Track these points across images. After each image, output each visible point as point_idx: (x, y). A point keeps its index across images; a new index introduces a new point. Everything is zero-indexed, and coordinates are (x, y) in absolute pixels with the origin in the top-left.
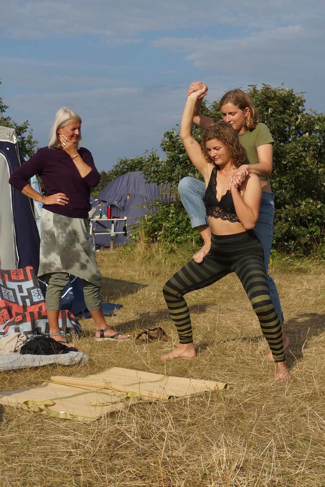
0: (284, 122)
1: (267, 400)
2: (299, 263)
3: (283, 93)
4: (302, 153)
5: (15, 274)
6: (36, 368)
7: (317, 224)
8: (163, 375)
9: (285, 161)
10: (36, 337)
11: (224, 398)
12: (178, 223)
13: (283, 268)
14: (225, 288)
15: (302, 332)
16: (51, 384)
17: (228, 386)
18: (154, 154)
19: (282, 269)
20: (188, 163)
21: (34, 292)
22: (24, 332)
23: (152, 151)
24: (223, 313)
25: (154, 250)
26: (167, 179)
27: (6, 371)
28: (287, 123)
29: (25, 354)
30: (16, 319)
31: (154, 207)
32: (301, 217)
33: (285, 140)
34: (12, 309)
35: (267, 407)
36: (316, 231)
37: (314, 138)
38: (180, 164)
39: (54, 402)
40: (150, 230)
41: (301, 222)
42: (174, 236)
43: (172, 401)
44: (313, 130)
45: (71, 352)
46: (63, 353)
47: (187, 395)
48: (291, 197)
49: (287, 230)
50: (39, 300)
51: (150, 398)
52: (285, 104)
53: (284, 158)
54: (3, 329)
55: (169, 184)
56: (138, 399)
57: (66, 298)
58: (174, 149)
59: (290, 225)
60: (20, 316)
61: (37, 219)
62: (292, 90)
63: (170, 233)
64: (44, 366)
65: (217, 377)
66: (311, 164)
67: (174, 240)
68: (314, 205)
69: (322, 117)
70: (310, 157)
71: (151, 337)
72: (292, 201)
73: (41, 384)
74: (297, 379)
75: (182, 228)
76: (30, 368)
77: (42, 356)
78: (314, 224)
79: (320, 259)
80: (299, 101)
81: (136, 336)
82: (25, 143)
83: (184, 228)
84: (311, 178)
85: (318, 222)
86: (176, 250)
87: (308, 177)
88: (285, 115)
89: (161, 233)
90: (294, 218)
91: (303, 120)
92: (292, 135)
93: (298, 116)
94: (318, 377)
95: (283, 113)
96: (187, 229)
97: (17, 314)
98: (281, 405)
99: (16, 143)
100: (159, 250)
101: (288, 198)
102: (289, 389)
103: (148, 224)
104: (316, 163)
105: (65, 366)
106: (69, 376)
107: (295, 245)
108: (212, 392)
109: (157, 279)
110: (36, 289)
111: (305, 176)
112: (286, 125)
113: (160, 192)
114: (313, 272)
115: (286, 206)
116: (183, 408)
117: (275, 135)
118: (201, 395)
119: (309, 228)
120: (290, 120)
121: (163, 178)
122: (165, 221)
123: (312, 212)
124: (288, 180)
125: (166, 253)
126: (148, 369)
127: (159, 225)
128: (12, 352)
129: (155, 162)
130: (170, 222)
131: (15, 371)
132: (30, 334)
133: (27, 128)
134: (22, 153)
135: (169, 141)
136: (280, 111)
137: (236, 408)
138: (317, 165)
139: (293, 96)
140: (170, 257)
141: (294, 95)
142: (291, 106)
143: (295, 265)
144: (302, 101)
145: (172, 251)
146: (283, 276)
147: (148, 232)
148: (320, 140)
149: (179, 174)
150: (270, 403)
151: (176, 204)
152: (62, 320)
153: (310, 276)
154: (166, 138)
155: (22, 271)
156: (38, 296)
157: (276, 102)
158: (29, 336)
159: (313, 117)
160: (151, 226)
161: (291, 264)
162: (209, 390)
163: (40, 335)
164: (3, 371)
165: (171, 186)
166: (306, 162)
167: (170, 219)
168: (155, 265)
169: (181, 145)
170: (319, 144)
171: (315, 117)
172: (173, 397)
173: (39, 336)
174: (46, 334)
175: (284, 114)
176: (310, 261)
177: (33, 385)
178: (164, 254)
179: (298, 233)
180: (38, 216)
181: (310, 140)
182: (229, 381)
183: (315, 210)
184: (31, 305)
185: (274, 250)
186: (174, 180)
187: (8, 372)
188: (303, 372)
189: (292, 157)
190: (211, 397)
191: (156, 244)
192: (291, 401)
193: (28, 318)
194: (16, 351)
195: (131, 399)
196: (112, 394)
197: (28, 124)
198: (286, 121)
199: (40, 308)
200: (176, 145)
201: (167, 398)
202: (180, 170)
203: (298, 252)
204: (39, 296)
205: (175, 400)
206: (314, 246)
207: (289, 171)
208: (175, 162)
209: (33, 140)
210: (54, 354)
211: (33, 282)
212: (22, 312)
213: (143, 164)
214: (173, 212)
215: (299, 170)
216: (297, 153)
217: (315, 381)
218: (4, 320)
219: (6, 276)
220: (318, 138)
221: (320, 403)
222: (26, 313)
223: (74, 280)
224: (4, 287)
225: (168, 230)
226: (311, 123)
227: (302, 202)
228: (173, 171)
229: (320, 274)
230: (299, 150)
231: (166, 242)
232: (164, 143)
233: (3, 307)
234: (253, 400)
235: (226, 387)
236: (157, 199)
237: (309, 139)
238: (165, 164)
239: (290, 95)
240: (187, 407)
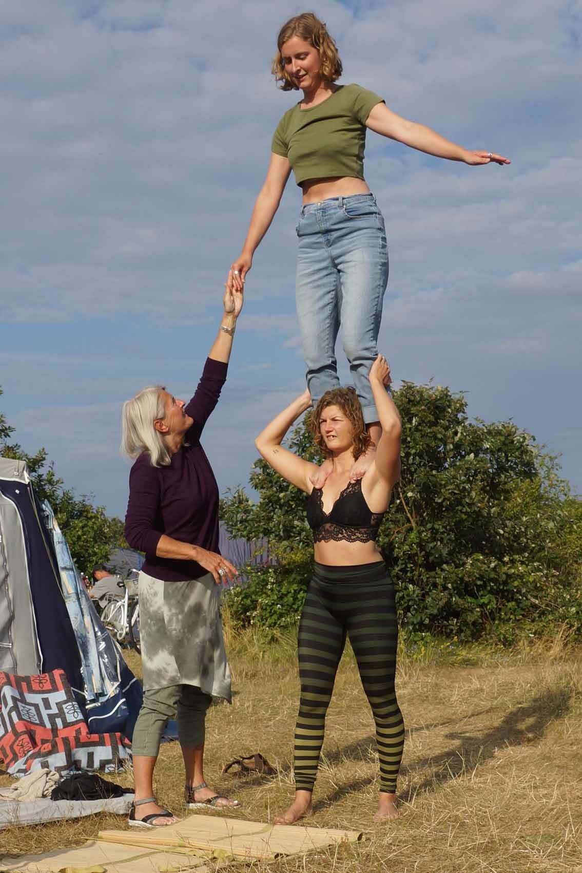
0: (436, 438)
1: (421, 854)
2: (466, 651)
3: (434, 393)
4: (465, 484)
5: (38, 681)
6: (76, 820)
7: (490, 592)
8: (267, 824)
9: (439, 498)
10: (73, 775)
11: (358, 854)
12: (281, 598)
13: (441, 660)
14: (355, 692)
15: (472, 752)
16: (99, 842)
17: (363, 837)
18: (240, 494)
19: (440, 662)
20: (293, 507)
21: (67, 707)
22: (55, 768)
23: (237, 488)
24: (352, 730)
25: (246, 640)
26: (262, 532)
27: (31, 825)
28: (441, 440)
29: (58, 800)
30: (43, 748)
31: (244, 575)
32: (467, 582)
33: (439, 466)
34: (35, 734)
35: (421, 865)
36: (489, 603)
37: (482, 461)
38: (281, 508)
39: (105, 869)
40: (239, 609)
41: (466, 589)
42: (275, 617)
43: (279, 860)
44: (481, 449)
45: (127, 794)
46: (113, 797)
47: (302, 852)
48: (450, 553)
49: (446, 603)
50: (75, 719)
51: (247, 858)
52: (437, 412)
53: (439, 493)
54: (25, 764)
55: (266, 539)
56: (229, 859)
57: (117, 715)
58: (270, 485)
59: (450, 594)
60: (48, 744)
61: (67, 598)
62: (446, 389)
63: (270, 612)
64: (87, 817)
65: (345, 823)
66: (480, 501)
67: (275, 623)
68: (485, 563)
69: (494, 429)
70: (478, 490)
71: (246, 769)
72: (453, 558)
73: (84, 843)
74: (464, 822)
75: (288, 605)
76: (67, 821)
77: (83, 802)
78: (486, 592)
79: (496, 645)
80: (458, 405)
81: (224, 767)
82: (43, 483)
83: (290, 604)
84: (480, 522)
85: (492, 588)
86: (279, 639)
87: (475, 520)
88: (437, 428)
89: (255, 613)
90: (457, 583)
91: (465, 434)
92: (450, 458)
93: (457, 427)
94: (496, 818)
95: (435, 424)
96: (295, 607)
97: (44, 742)
98: (442, 860)
99: (29, 483)
100: (253, 639)
101: (447, 554)
102: (454, 837)
103: (235, 601)
104: (486, 499)
105: (118, 815)
106: (125, 830)
107: (458, 624)
108: (340, 846)
109: (253, 682)
110: (71, 704)
111: (471, 520)
112: (440, 443)
113: (253, 552)
114: (486, 665)
115: (445, 566)
116: (298, 870)
117: (423, 458)
118: (323, 851)
119: (478, 598)
120: (445, 436)
121: (256, 529)
122: (261, 595)
123: (482, 573)
124: (445, 527)
125: (264, 643)
126: (244, 815)
127: (252, 601)
128: (38, 797)
129: (242, 505)
130: (269, 596)
131: (44, 825)
132: (63, 770)
133: (44, 459)
134: (40, 499)
135: (262, 473)
136: (429, 421)
137: (376, 867)
138: (488, 502)
139: (449, 398)
140: (270, 648)
141: (451, 396)
142: (446, 414)
143: (459, 655)
144: (462, 405)
145: (274, 640)
146: (442, 672)
147: (236, 612)
148: (491, 464)
149: (279, 523)
150: (426, 859)
151: (278, 569)
152: (112, 749)
153: (483, 670)
154: (258, 468)
155: (48, 676)
156: (74, 713)
157: (423, 407)
158: (64, 773)
159: (480, 429)
160: (240, 604)
161: (452, 654)
162: (334, 843)
163: (80, 772)
164: (27, 826)
165: (269, 542)
166: (471, 499)
167: (269, 593)
168: (249, 662)
169: (282, 479)
170: (490, 470)
171: (483, 430)
172: (281, 854)
173: (77, 773)
174: (88, 769)
175: (436, 426)
176: (481, 648)
177: (73, 845)
178: (262, 644)
179: (463, 607)
180: (67, 592)
181: (477, 464)
182: (364, 829)
183: (487, 571)
184: (64, 728)
185: (428, 634)
186: (273, 532)
187: (34, 827)
188: (474, 811)
189: (450, 491)
190: (339, 853)
191: (249, 631)
192: (458, 854)
193: (61, 746)
194: (44, 796)
195: (219, 861)
196: (190, 853)
197: (45, 454)
198: (439, 436)
199: (78, 732)
200: (274, 479)
201: (273, 857)
202: (280, 517)
203: (463, 634)
204: (76, 713)
205: (285, 859)
206: (486, 625)
207: (445, 514)
208: (272, 505)
209: (55, 479)
210: (101, 798)
211: (66, 693)
212: (52, 738)
213: (224, 510)
214: (272, 581)
215: (461, 511)
216: (458, 486)
217: (491, 823)
218: (24, 751)
219: (24, 685)
220: (489, 461)
221: (500, 855)
222: (57, 739)
223: (128, 687)
224: (22, 702)
225: (266, 609)
226: (478, 439)
227: (467, 558)
228: (270, 519)
229: (497, 667)
230: (460, 481)
231: (264, 627)
232: (256, 477)
233: (22, 732)
234: (399, 856)
235: (360, 838)
236: (248, 563)
237: (475, 463)
238: (258, 509)
239: (445, 397)
240: (303, 869)
